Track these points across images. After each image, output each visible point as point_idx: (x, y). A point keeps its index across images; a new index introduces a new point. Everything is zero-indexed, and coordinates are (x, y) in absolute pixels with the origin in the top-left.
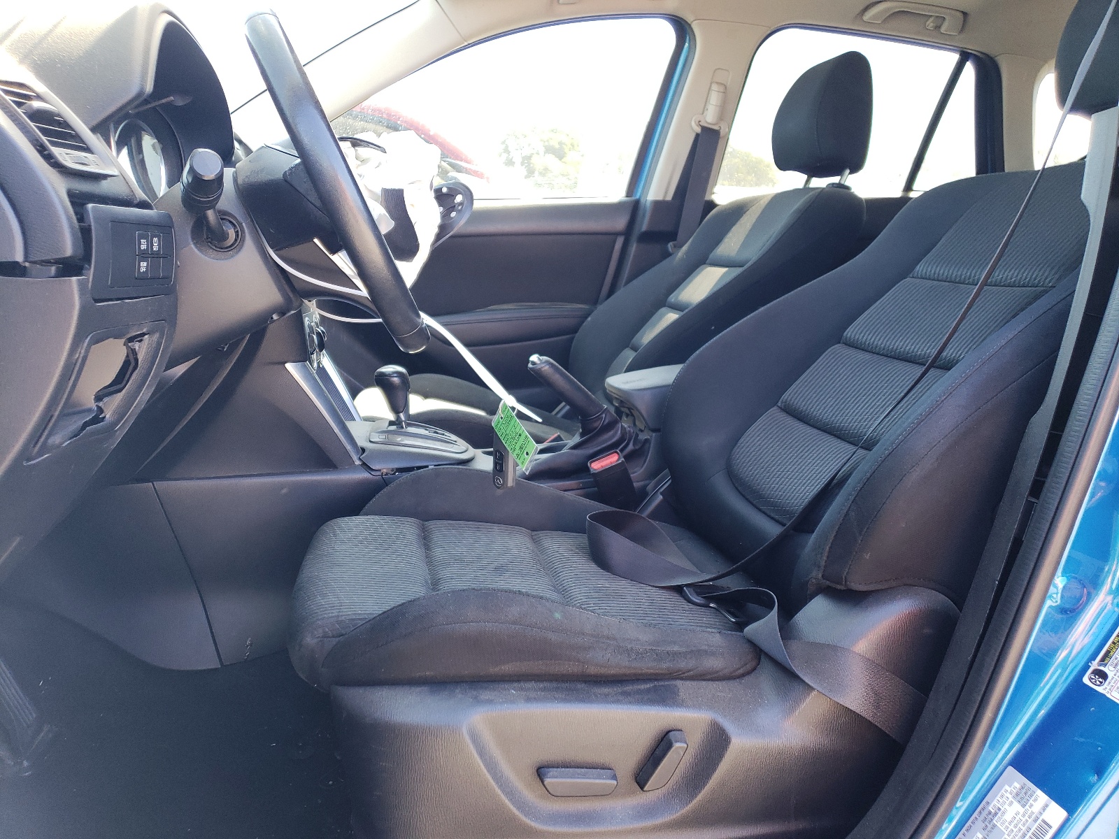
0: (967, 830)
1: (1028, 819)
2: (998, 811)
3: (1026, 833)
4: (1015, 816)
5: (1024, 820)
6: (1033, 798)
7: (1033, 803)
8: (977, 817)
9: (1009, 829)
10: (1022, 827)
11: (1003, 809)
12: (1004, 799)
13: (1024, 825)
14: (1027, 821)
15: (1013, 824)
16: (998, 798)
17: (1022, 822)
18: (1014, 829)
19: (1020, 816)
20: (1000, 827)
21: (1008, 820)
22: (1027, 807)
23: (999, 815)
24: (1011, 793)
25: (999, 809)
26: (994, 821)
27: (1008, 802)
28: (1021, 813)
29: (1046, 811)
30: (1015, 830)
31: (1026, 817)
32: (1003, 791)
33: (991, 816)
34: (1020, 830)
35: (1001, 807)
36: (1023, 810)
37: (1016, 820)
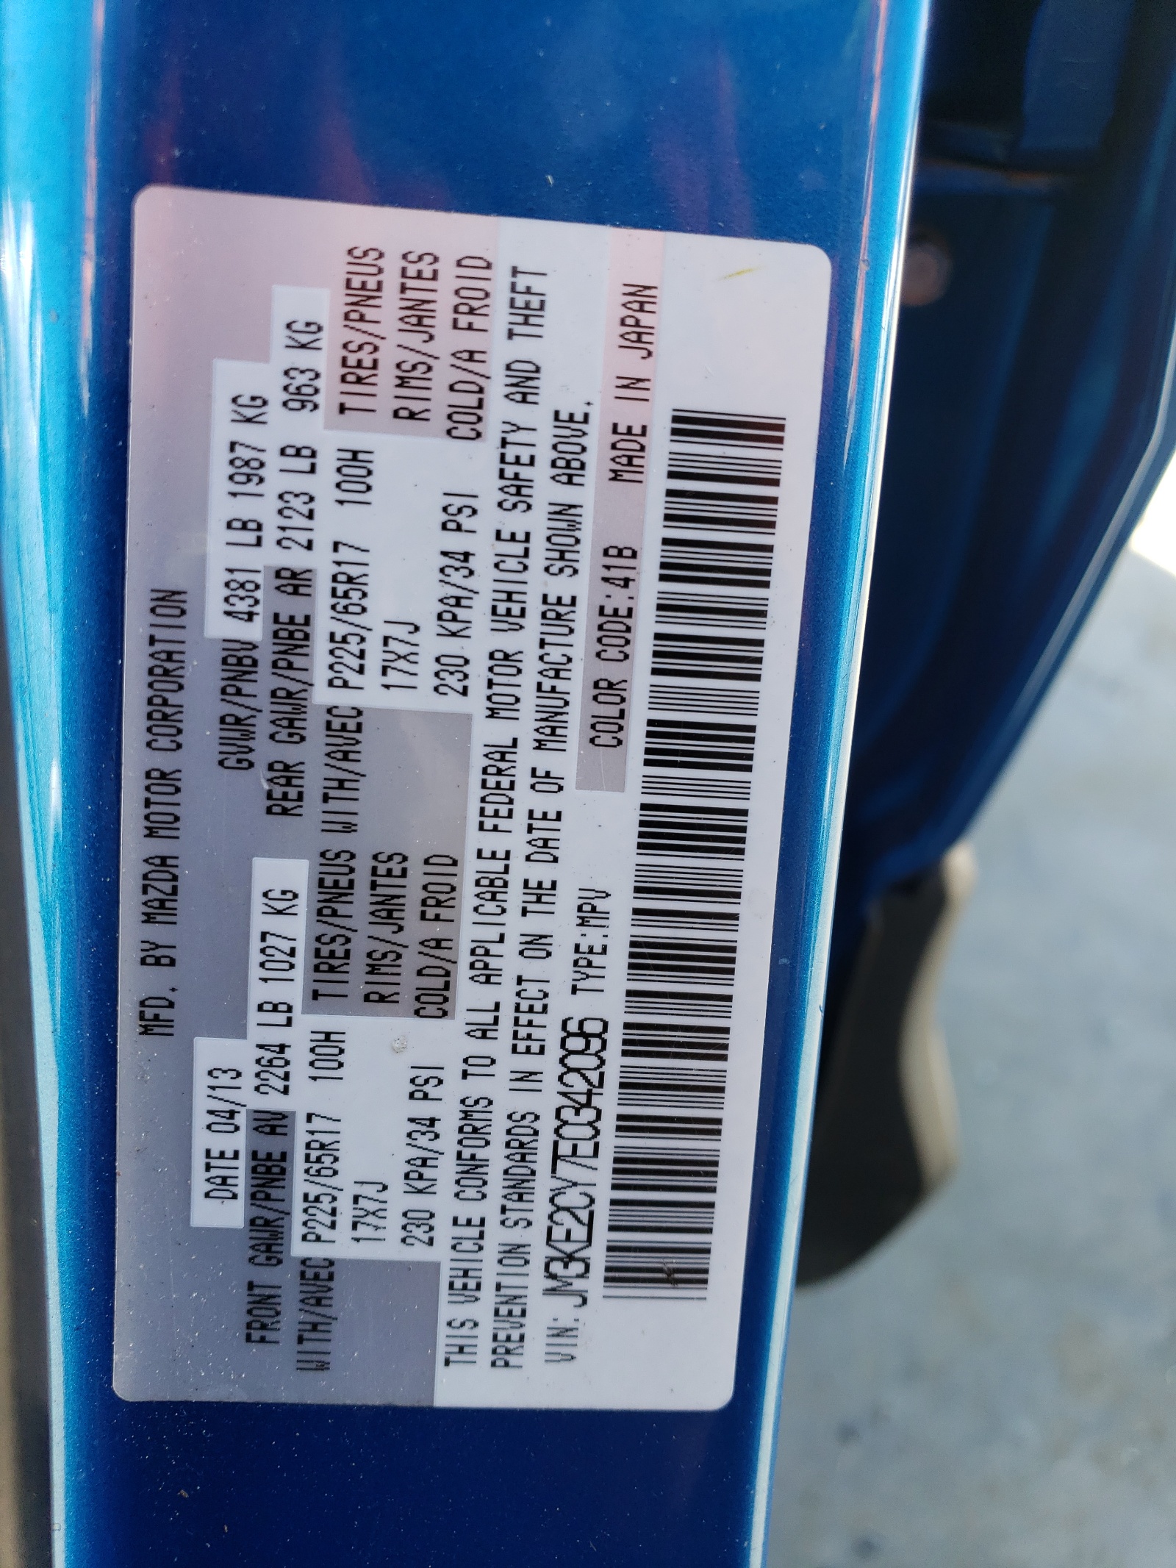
0: (160, 909)
1: (566, 494)
2: (291, 606)
3: (619, 599)
4: (456, 542)
5: (536, 522)
6: (499, 316)
7: (522, 349)
8: (164, 762)
9: (478, 671)
10: (561, 587)
11: (321, 564)
12: (275, 481)
13: (563, 559)
14: (565, 512)
15: (478, 614)
16: (222, 506)
17: (539, 548)
18: (508, 642)
19: (489, 519)
20: (397, 700)
21: (425, 613)
22: (499, 410)
23: (323, 624)
24: (300, 399)
25: (294, 582)
26: (322, 696)
27: (323, 484)
28: (488, 489)
29: (661, 342)
30: (524, 641)
31: (546, 490)
32: (224, 429)
33: (265, 681)
34: (557, 612)
35: (295, 559)
36: (487, 450)
37: (482, 564)
